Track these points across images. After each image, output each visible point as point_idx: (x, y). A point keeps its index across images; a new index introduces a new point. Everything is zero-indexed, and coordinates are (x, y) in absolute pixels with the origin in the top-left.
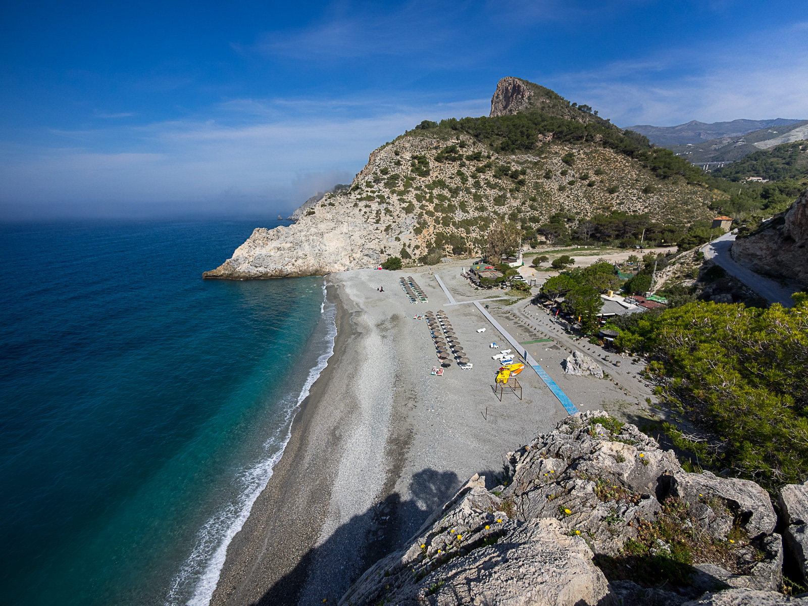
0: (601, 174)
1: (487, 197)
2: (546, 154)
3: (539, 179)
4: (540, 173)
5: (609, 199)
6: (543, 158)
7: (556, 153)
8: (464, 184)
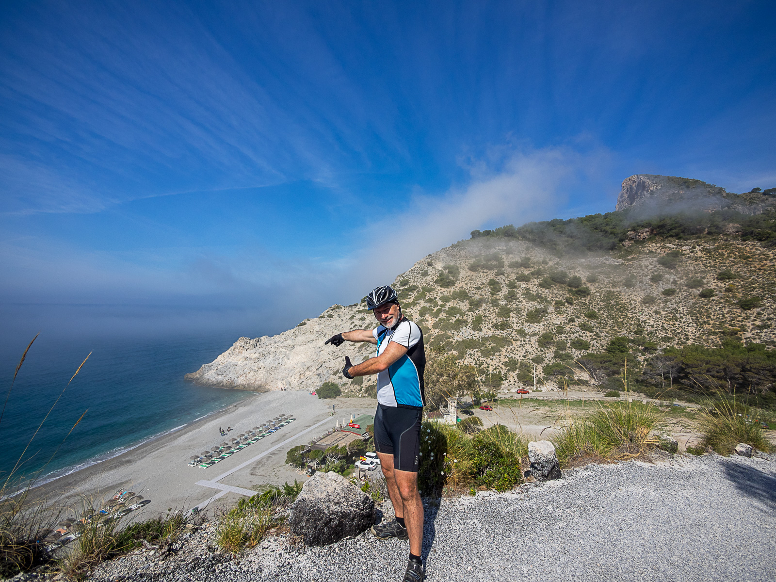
0: (729, 278)
1: (518, 311)
2: (636, 254)
3: (616, 287)
4: (619, 280)
5: (740, 319)
6: (628, 260)
7: (651, 252)
8: (493, 294)
